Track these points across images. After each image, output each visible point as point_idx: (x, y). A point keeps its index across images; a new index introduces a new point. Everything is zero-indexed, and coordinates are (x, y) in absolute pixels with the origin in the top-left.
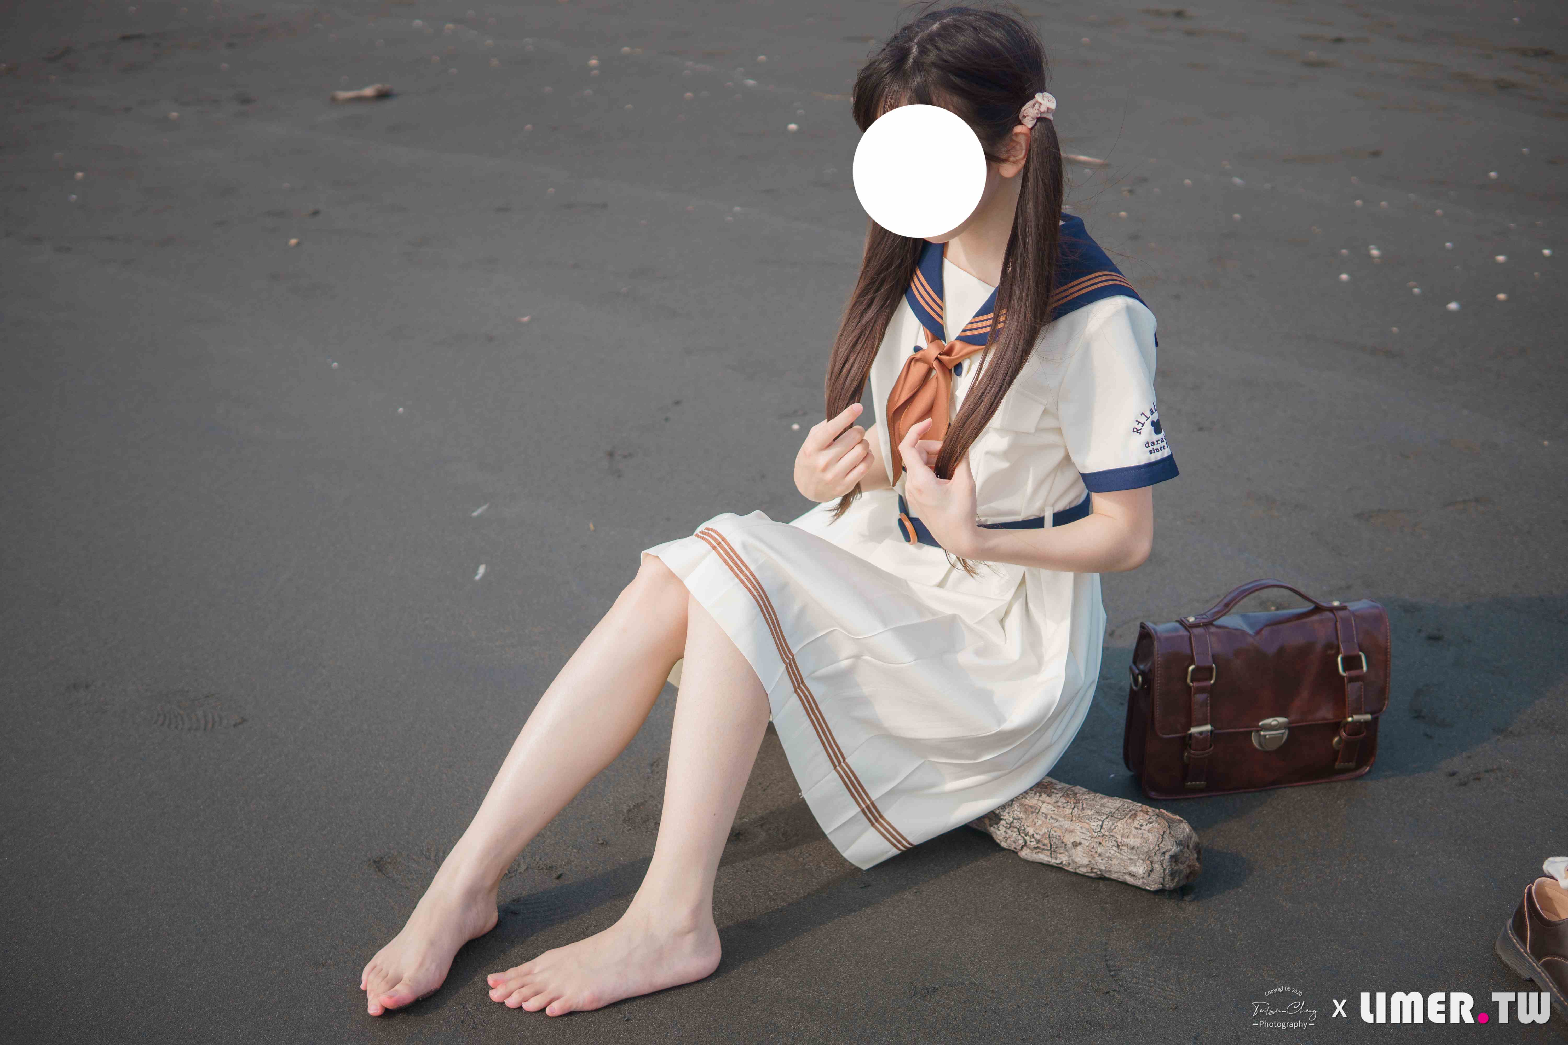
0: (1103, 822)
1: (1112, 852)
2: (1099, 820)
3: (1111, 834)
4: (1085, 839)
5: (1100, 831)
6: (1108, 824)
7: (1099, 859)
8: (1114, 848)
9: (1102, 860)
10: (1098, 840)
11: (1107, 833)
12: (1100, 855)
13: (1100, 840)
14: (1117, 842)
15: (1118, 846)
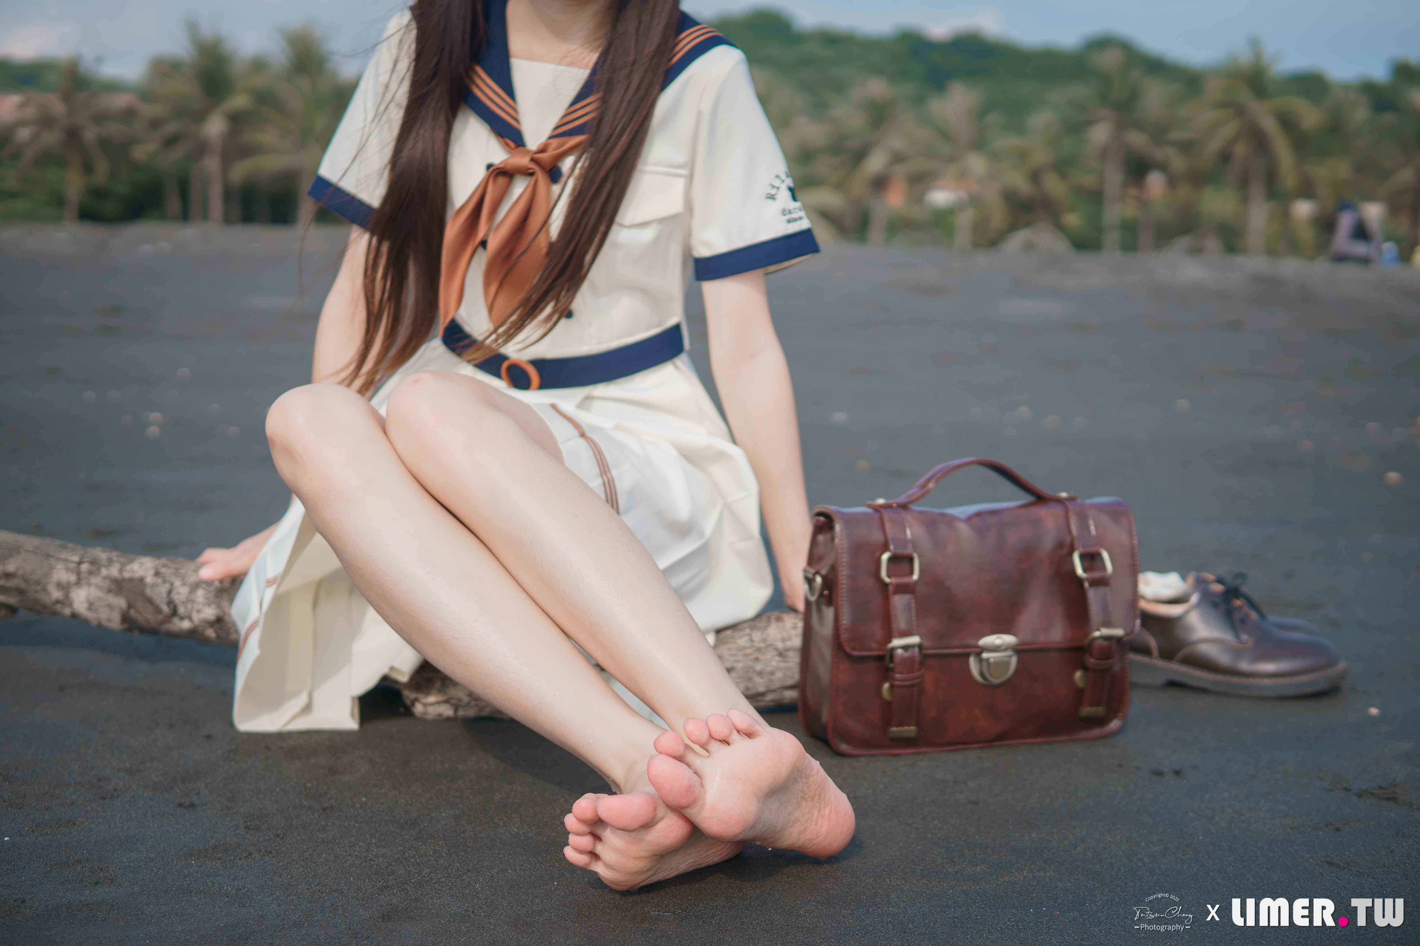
0: (750, 635)
1: (774, 664)
2: (745, 635)
3: (768, 643)
4: (736, 661)
5: (752, 646)
6: (757, 636)
7: (758, 680)
8: (777, 658)
9: (762, 678)
10: (753, 657)
11: (762, 645)
12: (760, 674)
13: (757, 655)
14: (776, 649)
15: (781, 654)
